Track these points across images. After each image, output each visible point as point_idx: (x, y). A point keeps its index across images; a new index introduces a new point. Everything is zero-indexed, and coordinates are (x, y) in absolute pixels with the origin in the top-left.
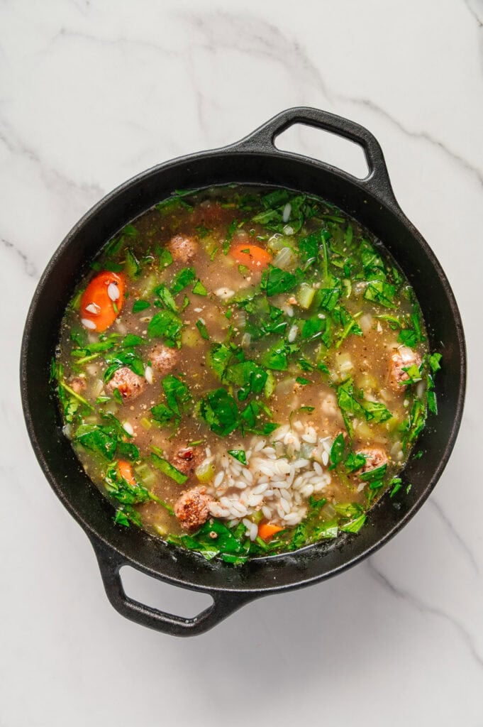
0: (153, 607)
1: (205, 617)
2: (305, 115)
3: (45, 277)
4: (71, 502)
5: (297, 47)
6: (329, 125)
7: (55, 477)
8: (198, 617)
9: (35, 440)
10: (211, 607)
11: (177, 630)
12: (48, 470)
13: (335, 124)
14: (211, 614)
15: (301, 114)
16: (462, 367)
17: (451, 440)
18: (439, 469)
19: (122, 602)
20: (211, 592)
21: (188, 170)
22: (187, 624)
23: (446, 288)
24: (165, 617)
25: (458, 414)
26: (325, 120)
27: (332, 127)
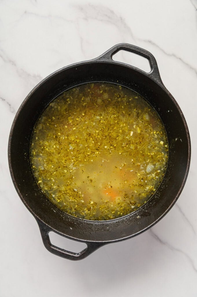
1: (84, 252)
2: (125, 46)
3: (18, 113)
5: (121, 19)
8: (81, 253)
9: (14, 180)
10: (86, 248)
11: (72, 258)
12: (19, 192)
14: (86, 251)
15: (123, 46)
16: (189, 150)
17: (184, 180)
18: (179, 192)
19: (50, 247)
20: (86, 242)
21: (76, 69)
22: (76, 256)
23: (182, 118)
24: (67, 252)
25: (187, 169)
26: (133, 49)
27: (136, 51)
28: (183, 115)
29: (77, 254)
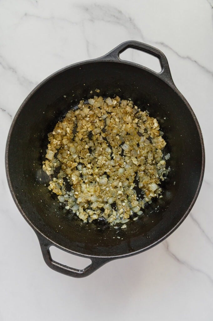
0: (65, 265)
1: (88, 269)
2: (133, 44)
3: (16, 116)
4: (28, 217)
5: (130, 19)
6: (144, 49)
7: (21, 206)
8: (85, 269)
9: (12, 189)
10: (91, 265)
11: (75, 275)
12: (17, 203)
13: (146, 48)
14: (91, 268)
15: (131, 44)
16: (203, 157)
17: (198, 190)
18: (192, 203)
19: (51, 262)
20: (91, 258)
21: (80, 68)
22: (79, 272)
23: (196, 122)
24: (70, 269)
25: (201, 178)
26: (142, 47)
27: (145, 49)
28: (196, 119)
29: (80, 270)
